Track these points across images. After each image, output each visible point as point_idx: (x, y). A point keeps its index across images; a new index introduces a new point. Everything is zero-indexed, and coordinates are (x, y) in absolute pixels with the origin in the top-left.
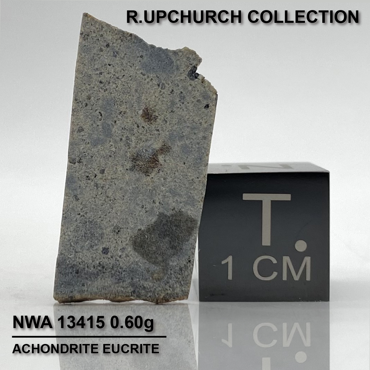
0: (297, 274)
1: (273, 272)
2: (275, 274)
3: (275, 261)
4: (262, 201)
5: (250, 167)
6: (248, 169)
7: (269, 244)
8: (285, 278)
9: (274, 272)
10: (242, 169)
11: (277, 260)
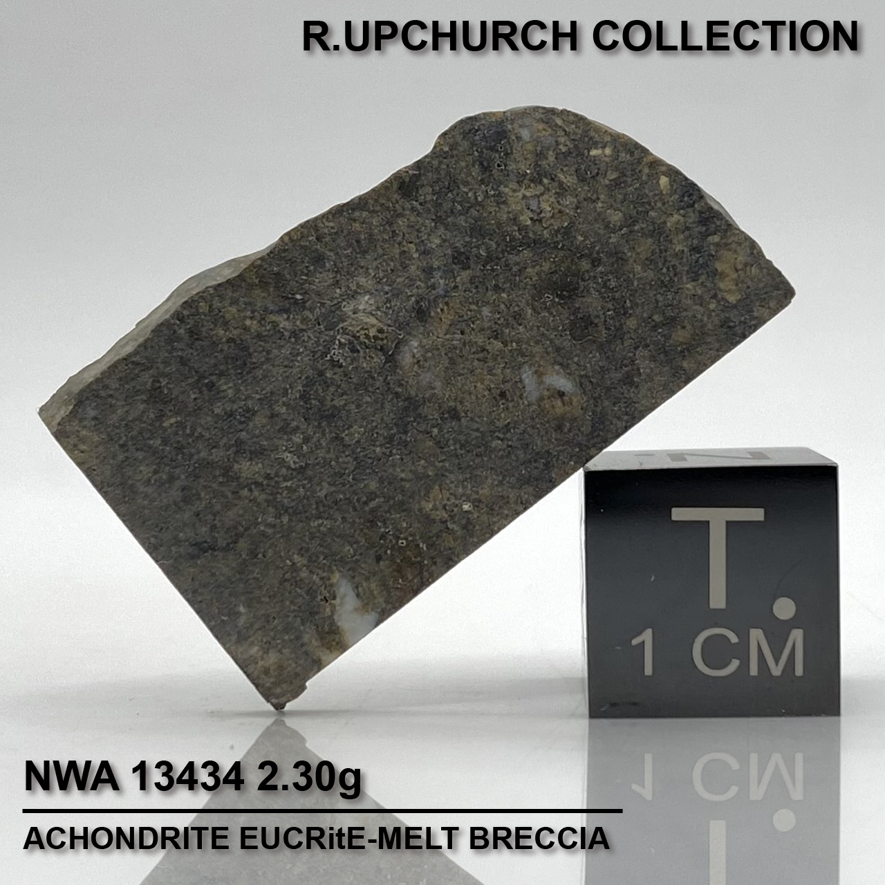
0: (777, 665)
1: (731, 661)
2: (735, 664)
3: (734, 639)
4: (708, 522)
5: (686, 457)
6: (685, 459)
7: (722, 605)
8: (754, 671)
9: (733, 660)
10: (673, 460)
11: (739, 638)
